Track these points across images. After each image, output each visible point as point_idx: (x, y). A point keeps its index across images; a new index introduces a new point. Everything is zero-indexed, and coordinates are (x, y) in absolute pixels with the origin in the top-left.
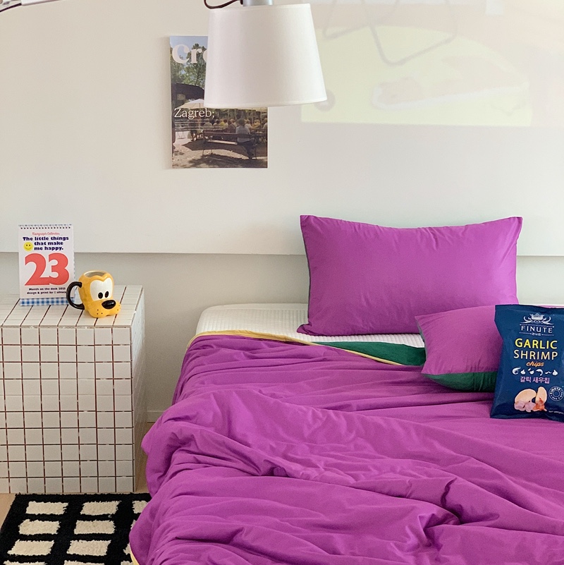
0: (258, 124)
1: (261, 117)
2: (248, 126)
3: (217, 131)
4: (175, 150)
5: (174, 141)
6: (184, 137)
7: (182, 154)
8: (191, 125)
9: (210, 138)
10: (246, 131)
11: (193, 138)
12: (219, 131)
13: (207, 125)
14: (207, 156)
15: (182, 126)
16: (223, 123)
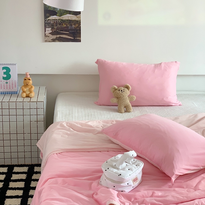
0: (77, 25)
1: (78, 23)
2: (73, 26)
3: (61, 28)
4: (46, 35)
5: (45, 32)
6: (49, 30)
7: (48, 37)
8: (52, 25)
9: (59, 31)
10: (73, 28)
12: (63, 28)
13: (58, 26)
14: (58, 37)
15: (48, 26)
16: (64, 25)
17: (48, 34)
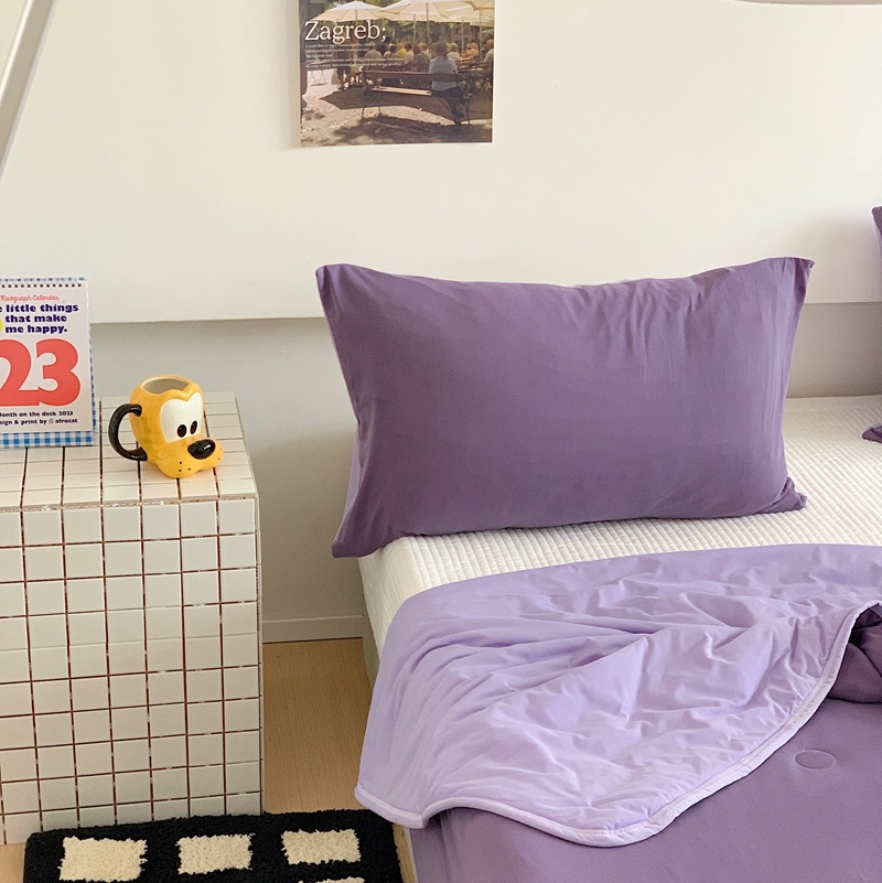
0: (474, 51)
1: (481, 38)
2: (453, 56)
3: (391, 68)
4: (307, 109)
5: (303, 91)
6: (323, 81)
7: (320, 117)
8: (340, 55)
9: (375, 84)
10: (449, 66)
11: (343, 84)
12: (395, 68)
13: (370, 57)
14: (370, 119)
15: (321, 59)
16: (403, 50)
17: (318, 103)
